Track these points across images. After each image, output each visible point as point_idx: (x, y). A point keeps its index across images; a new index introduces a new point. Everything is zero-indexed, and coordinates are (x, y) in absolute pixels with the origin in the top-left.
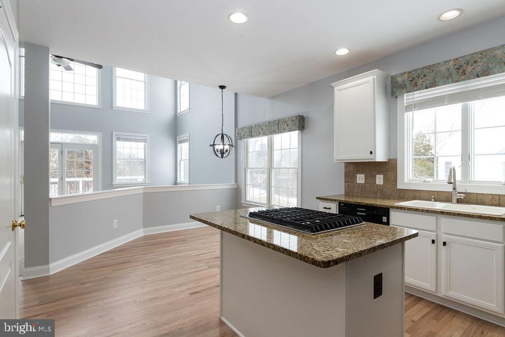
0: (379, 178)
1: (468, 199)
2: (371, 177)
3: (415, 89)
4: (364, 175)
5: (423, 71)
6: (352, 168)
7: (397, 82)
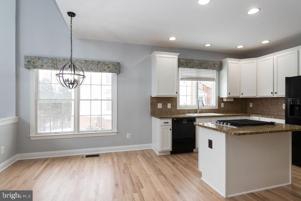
0: (169, 105)
1: (202, 112)
2: (165, 105)
3: (187, 67)
4: (161, 104)
5: (190, 61)
6: (155, 100)
7: (181, 62)
